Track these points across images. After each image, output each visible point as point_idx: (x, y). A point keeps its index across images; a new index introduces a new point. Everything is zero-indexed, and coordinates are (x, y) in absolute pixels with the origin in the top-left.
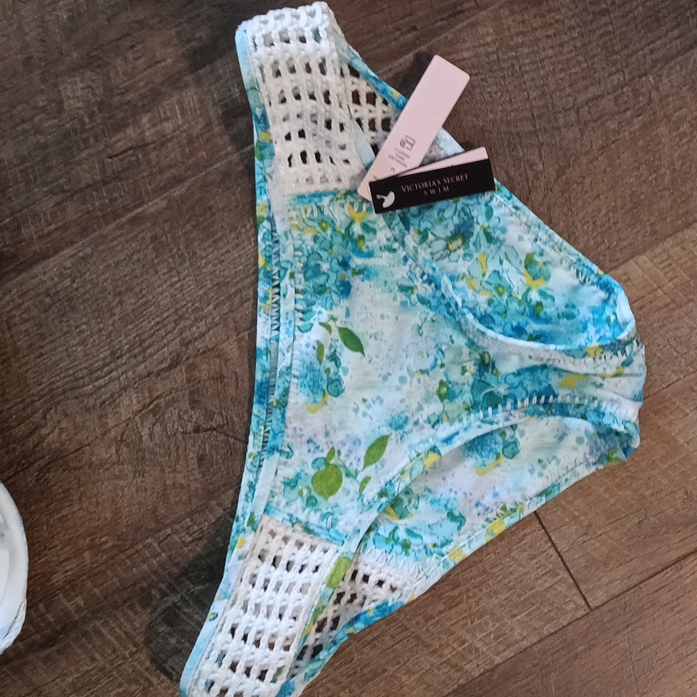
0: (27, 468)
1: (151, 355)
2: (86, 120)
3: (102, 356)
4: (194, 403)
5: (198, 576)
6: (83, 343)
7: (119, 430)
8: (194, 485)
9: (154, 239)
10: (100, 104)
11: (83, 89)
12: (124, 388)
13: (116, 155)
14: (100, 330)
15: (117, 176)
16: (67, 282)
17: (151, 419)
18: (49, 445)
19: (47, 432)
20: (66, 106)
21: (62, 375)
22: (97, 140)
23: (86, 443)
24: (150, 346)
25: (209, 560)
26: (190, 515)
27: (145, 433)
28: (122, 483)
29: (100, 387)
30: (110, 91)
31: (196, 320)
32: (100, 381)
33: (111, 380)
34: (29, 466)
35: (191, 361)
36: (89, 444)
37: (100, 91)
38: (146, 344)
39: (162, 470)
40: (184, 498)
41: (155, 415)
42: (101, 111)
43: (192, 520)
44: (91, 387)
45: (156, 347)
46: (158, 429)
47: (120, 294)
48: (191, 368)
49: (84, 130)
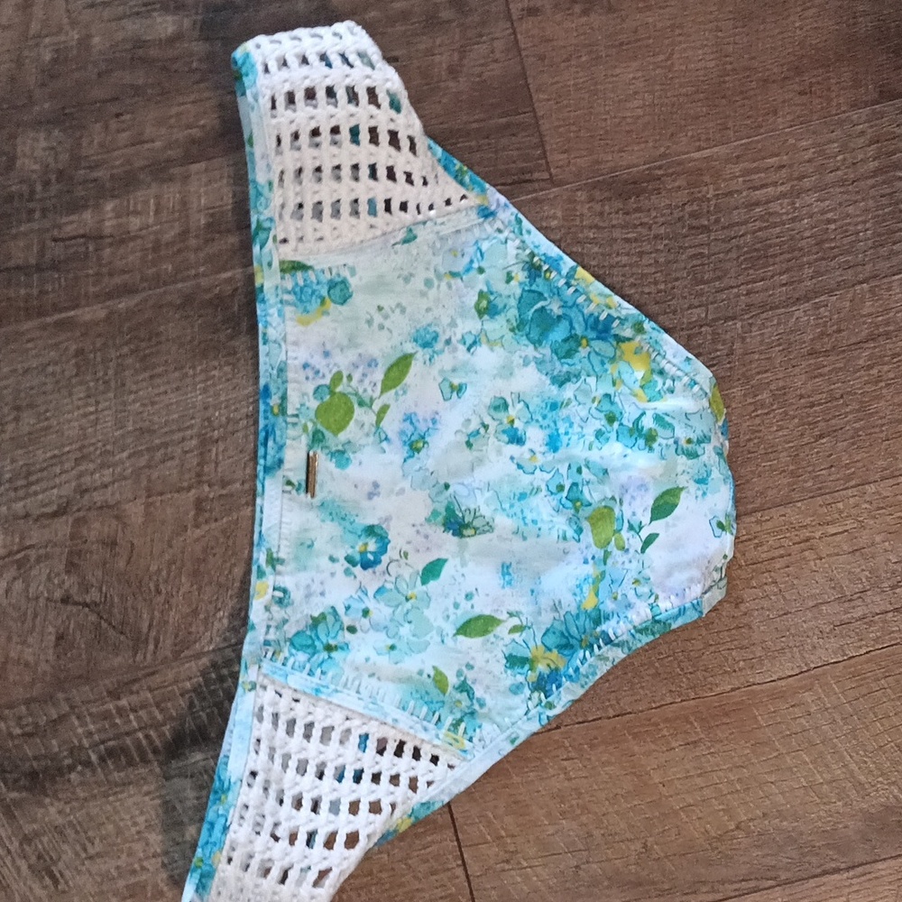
1: (36, 493)
2: (39, 188)
4: (71, 567)
5: (16, 781)
8: (43, 667)
9: (80, 352)
10: (60, 173)
11: (44, 149)
13: (63, 240)
15: (55, 266)
17: (12, 572)
20: (19, 163)
22: (44, 216)
24: (38, 481)
25: (35, 764)
26: (27, 702)
30: (76, 159)
31: (103, 466)
35: (81, 514)
37: (65, 157)
38: (33, 478)
39: (9, 639)
40: (28, 679)
41: (19, 569)
42: (58, 180)
43: (28, 709)
45: (44, 485)
46: (18, 585)
47: (18, 408)
48: (79, 522)
49: (31, 199)
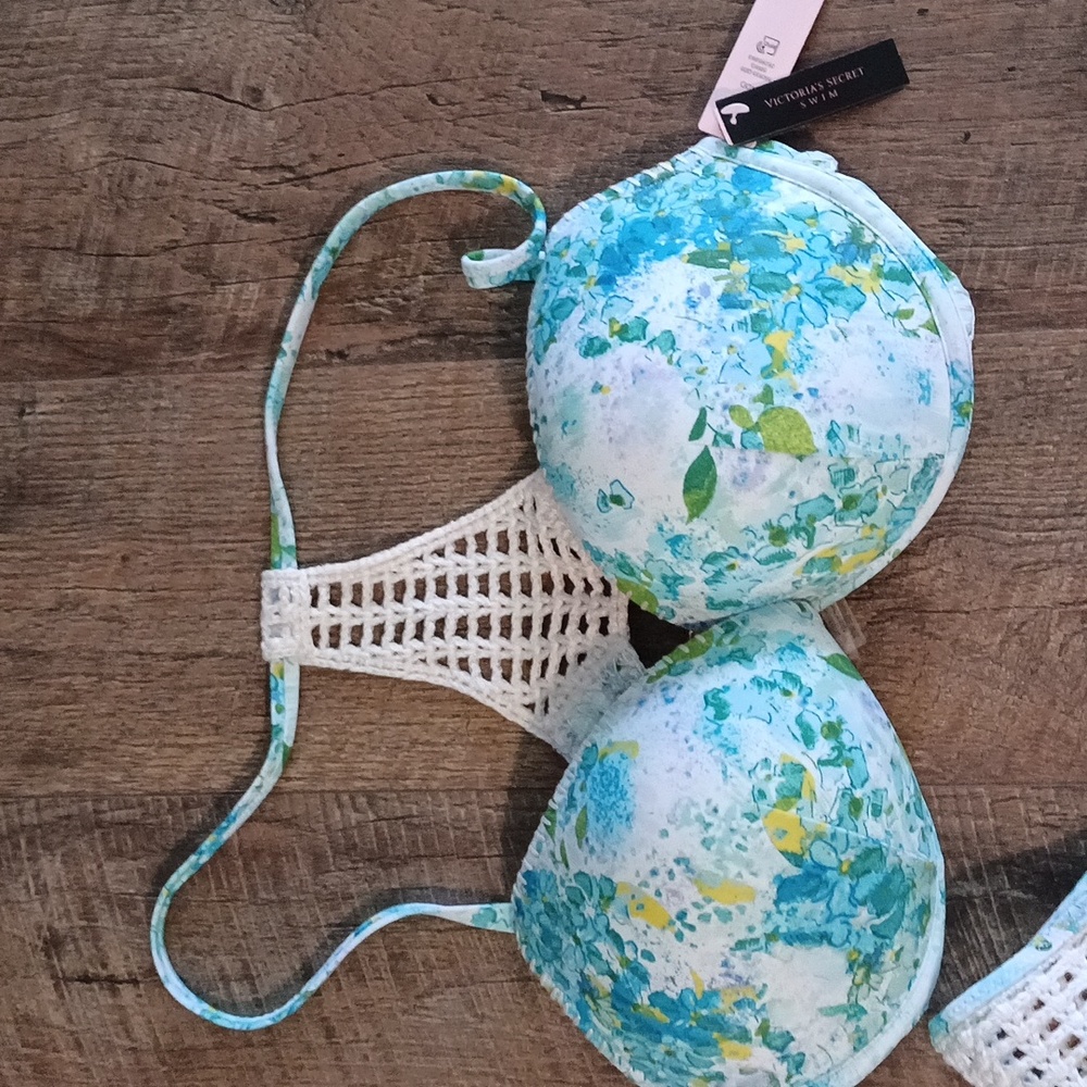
0: (864, 599)
3: (1053, 500)
5: (1024, 878)
6: (1036, 468)
7: (1021, 615)
12: (1060, 561)
14: (1071, 464)
16: (1060, 374)
17: (1075, 624)
18: (912, 583)
19: (919, 565)
21: (984, 499)
23: (966, 609)
25: (1052, 864)
26: (1060, 787)
27: (1057, 638)
28: (985, 689)
29: (1027, 543)
32: (1032, 534)
33: (1048, 541)
34: (869, 598)
36: (968, 613)
39: (1053, 703)
40: (1064, 758)
43: (1057, 795)
44: (1014, 534)
46: (1077, 642)
